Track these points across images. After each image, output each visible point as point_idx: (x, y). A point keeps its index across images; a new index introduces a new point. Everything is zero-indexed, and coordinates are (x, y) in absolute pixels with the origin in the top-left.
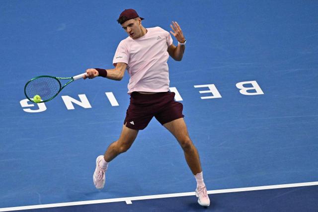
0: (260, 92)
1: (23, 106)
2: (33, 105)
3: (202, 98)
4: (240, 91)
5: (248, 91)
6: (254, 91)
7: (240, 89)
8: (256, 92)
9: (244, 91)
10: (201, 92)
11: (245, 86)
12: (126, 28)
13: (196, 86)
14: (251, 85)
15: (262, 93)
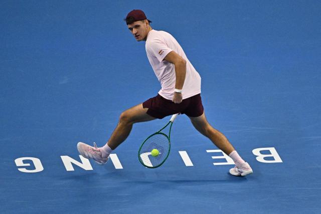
0: (278, 160)
1: (18, 165)
2: (29, 165)
3: (215, 164)
4: (257, 158)
5: (265, 158)
6: (272, 158)
7: (257, 156)
8: (274, 160)
10: (213, 157)
11: (262, 152)
12: (131, 29)
13: (208, 151)
14: (268, 152)
15: (281, 161)
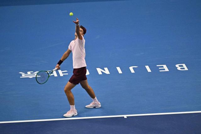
3: (160, 71)
6: (184, 68)
7: (177, 68)
8: (184, 69)
9: (179, 68)
10: (160, 68)
11: (179, 66)
13: (157, 66)
15: (187, 69)
